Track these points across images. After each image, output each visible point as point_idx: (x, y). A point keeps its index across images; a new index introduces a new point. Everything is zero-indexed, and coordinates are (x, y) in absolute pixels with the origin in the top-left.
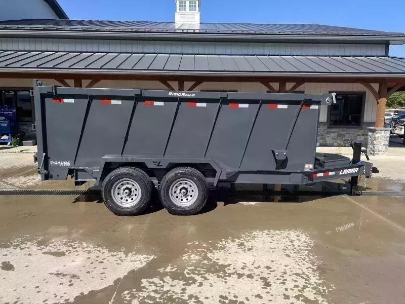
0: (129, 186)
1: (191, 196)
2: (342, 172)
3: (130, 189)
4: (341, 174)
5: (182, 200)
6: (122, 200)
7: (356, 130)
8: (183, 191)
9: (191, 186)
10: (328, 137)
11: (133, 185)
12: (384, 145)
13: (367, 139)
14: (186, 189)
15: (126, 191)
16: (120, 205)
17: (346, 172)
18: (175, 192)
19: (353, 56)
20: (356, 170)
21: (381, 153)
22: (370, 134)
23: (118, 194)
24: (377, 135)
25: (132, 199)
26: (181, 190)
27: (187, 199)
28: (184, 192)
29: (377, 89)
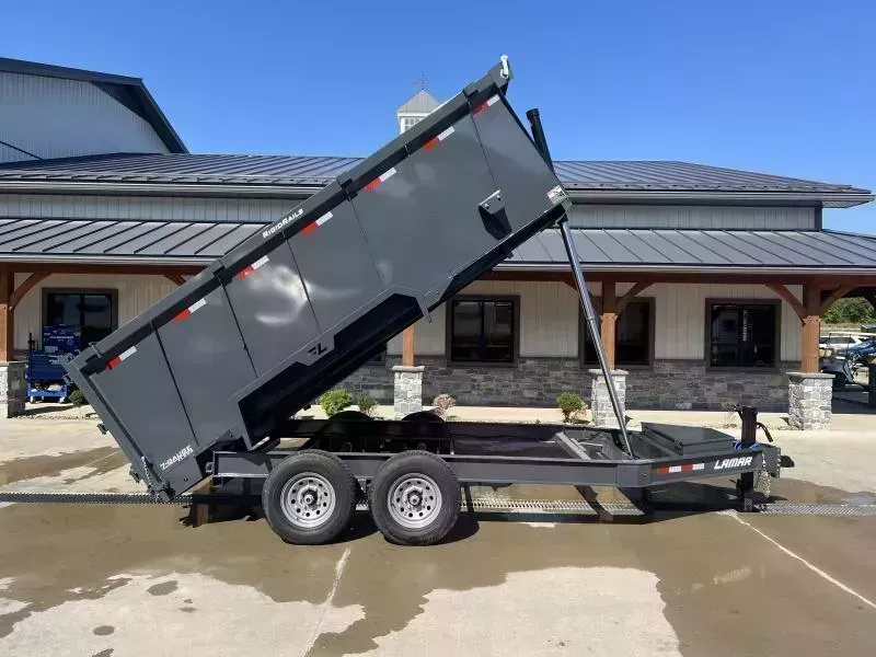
0: (314, 488)
1: (429, 508)
2: (720, 464)
3: (314, 494)
4: (716, 467)
5: (411, 515)
6: (300, 514)
7: (767, 376)
8: (414, 497)
9: (428, 488)
10: (709, 390)
11: (320, 485)
12: (822, 408)
13: (787, 396)
14: (420, 494)
15: (308, 496)
16: (296, 523)
17: (727, 464)
18: (398, 500)
19: (751, 230)
20: (748, 461)
21: (816, 425)
22: (792, 385)
23: (293, 502)
24: (807, 389)
25: (318, 512)
26: (409, 496)
27: (421, 514)
28: (415, 501)
29: (800, 298)
